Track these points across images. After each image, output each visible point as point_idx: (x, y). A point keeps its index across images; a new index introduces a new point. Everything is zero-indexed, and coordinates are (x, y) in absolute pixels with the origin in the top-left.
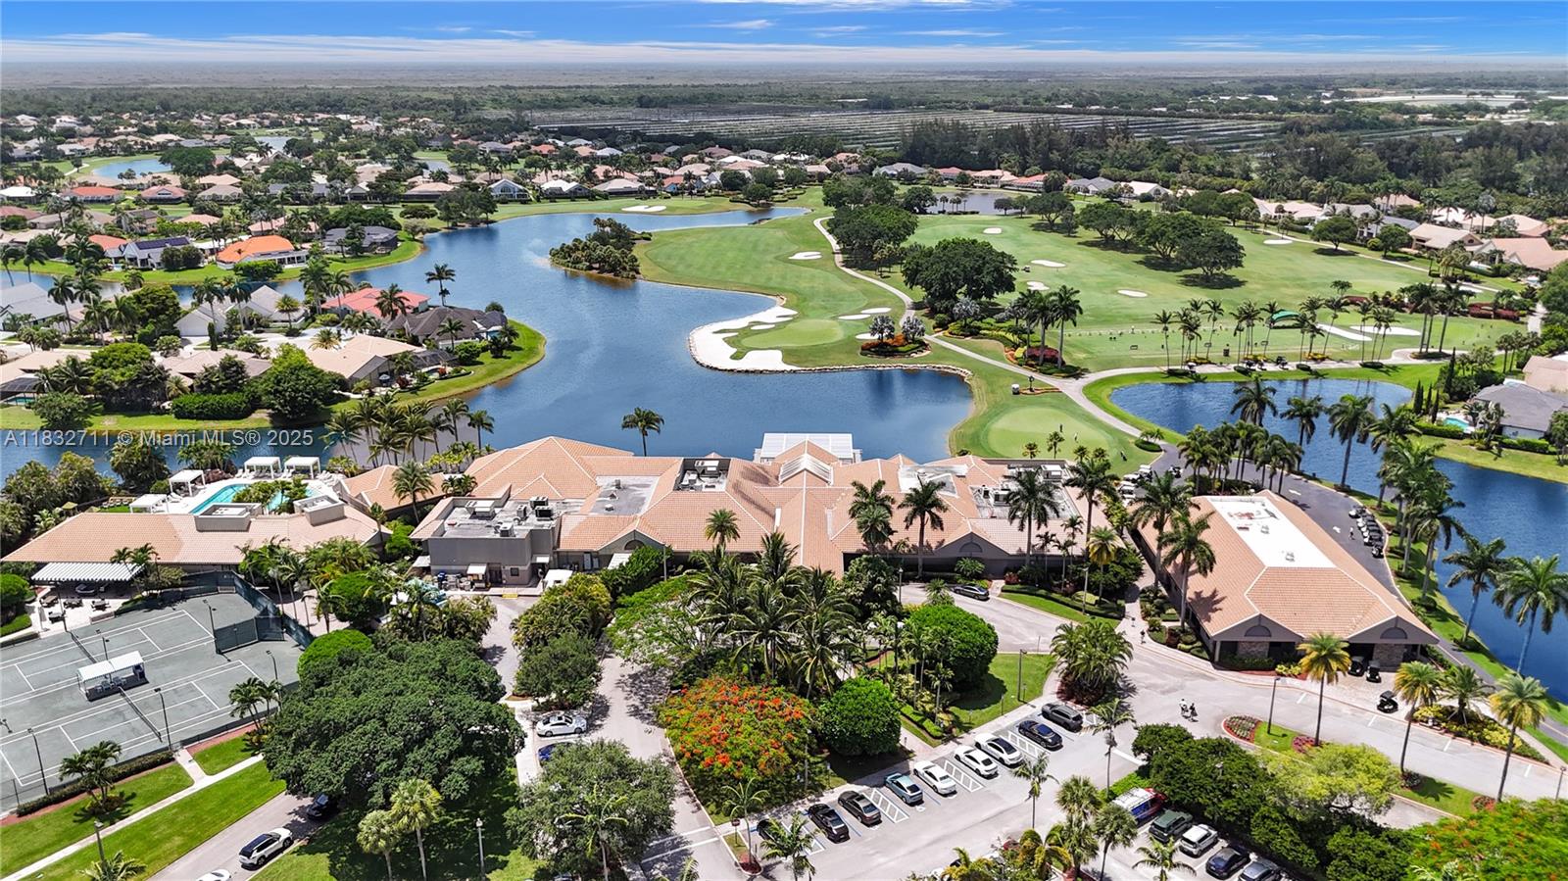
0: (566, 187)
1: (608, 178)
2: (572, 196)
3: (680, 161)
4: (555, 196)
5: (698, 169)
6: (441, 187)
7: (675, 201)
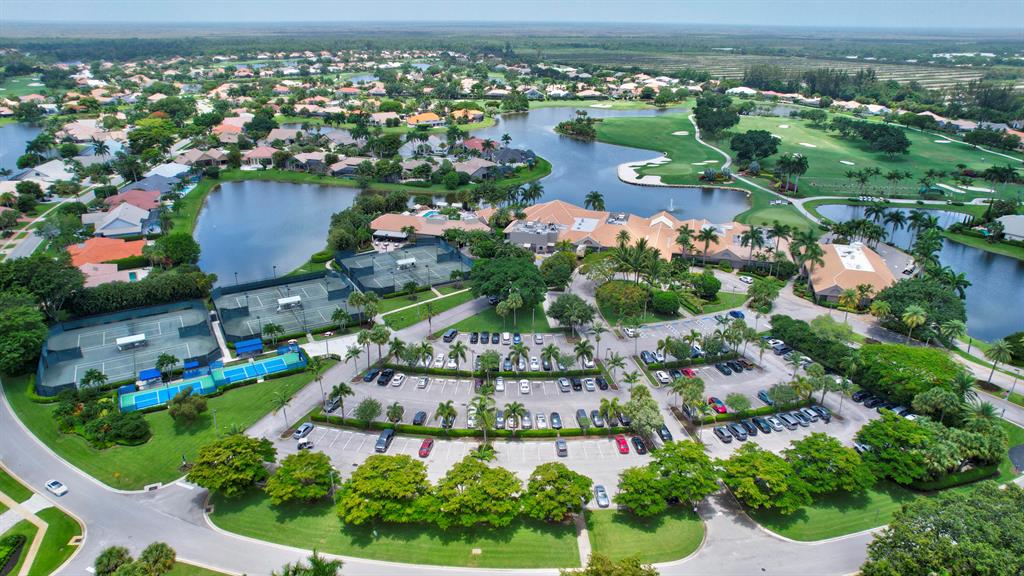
0: (562, 93)
1: (583, 89)
2: (564, 98)
3: (622, 81)
4: (556, 98)
5: (630, 86)
6: (501, 92)
7: (617, 103)
